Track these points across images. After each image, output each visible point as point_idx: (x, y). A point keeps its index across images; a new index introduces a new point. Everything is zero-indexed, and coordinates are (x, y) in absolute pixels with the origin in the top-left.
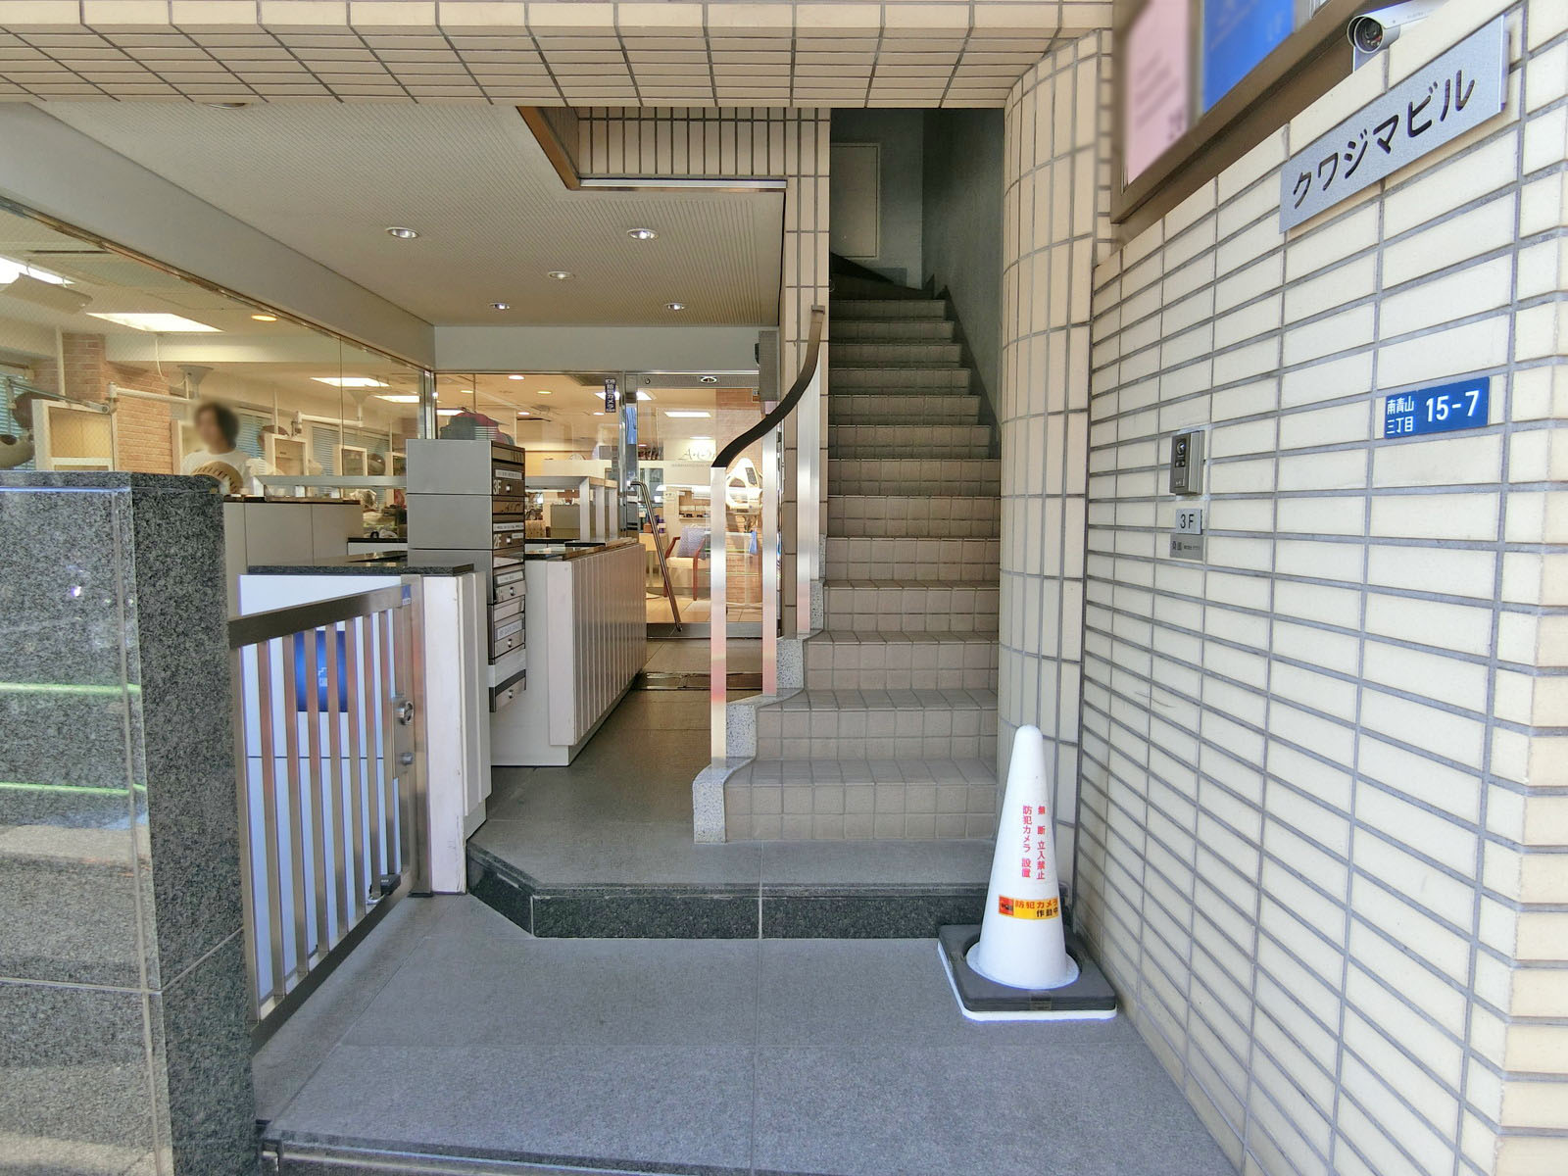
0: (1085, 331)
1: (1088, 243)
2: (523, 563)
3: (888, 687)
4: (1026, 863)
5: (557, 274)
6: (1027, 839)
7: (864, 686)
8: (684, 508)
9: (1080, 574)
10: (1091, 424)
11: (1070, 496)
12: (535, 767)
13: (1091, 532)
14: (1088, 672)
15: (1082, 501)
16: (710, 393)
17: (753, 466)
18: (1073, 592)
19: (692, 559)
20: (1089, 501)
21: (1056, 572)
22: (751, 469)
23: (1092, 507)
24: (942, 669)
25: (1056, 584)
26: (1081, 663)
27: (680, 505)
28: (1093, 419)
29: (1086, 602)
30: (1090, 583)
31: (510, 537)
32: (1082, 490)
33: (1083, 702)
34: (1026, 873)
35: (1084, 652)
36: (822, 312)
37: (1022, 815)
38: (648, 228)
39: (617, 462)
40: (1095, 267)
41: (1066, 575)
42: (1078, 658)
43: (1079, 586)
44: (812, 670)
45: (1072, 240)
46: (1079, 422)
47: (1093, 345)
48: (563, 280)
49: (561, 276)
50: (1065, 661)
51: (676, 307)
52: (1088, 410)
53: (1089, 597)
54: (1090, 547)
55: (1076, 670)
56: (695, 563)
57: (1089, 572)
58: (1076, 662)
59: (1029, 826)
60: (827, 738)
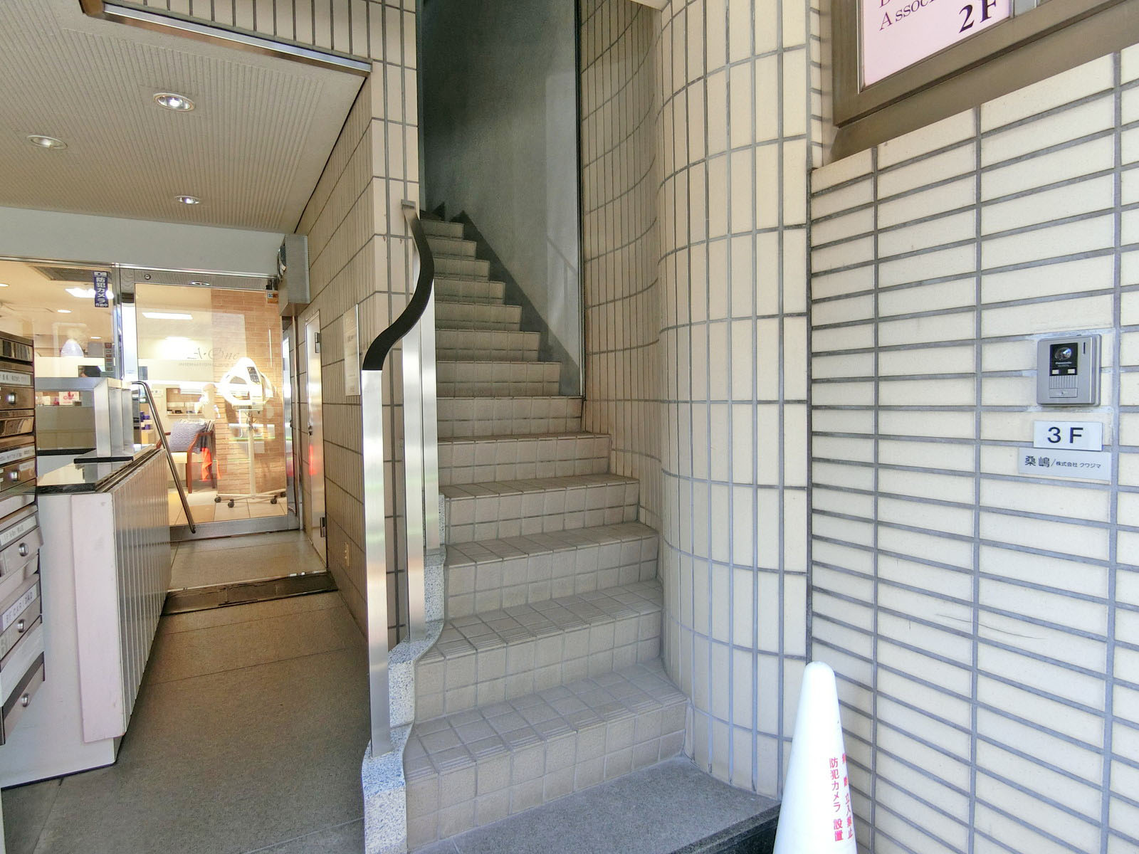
0: (802, 234)
1: (802, 144)
2: (35, 503)
3: (530, 602)
4: (838, 823)
5: (41, 139)
6: (837, 796)
7: (506, 604)
8: (173, 405)
9: (804, 483)
10: (811, 328)
11: (788, 402)
12: (61, 778)
13: (815, 439)
14: (816, 582)
15: (803, 409)
16: (203, 293)
17: (253, 365)
18: (796, 503)
19: (186, 454)
20: (812, 408)
21: (774, 480)
22: (253, 369)
23: (815, 414)
24: (579, 574)
25: (774, 495)
26: (809, 575)
27: (168, 401)
28: (815, 323)
29: (811, 511)
30: (816, 492)
31: (17, 471)
32: (804, 396)
33: (811, 613)
34: (839, 836)
35: (811, 562)
36: (413, 208)
37: (829, 770)
38: (184, 94)
39: (111, 360)
40: (810, 171)
41: (787, 483)
42: (804, 568)
43: (803, 496)
44: (452, 596)
45: (781, 140)
46: (796, 329)
47: (811, 249)
48: (50, 148)
49: (47, 143)
50: (789, 573)
51: (189, 201)
52: (808, 314)
53: (816, 505)
54: (815, 454)
55: (802, 583)
56: (189, 457)
57: (815, 480)
58: (801, 573)
59: (837, 781)
60: (495, 679)
